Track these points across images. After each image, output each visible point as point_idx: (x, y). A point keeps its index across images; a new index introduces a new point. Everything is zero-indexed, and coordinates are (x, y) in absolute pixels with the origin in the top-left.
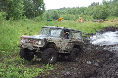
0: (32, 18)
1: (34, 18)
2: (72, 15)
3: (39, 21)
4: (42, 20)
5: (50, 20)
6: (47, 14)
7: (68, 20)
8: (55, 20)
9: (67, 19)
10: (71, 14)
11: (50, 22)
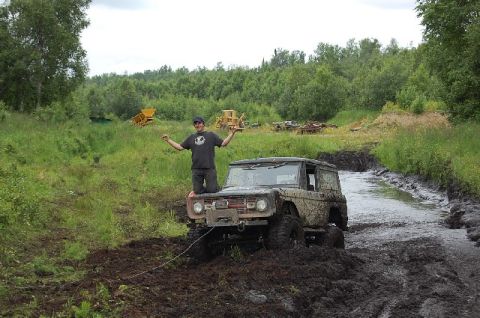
0: (28, 110)
1: (39, 109)
2: (195, 100)
3: (59, 121)
4: (71, 117)
5: (102, 120)
6: (92, 93)
7: (178, 119)
8: (125, 119)
9: (175, 116)
10: (191, 95)
11: (102, 128)
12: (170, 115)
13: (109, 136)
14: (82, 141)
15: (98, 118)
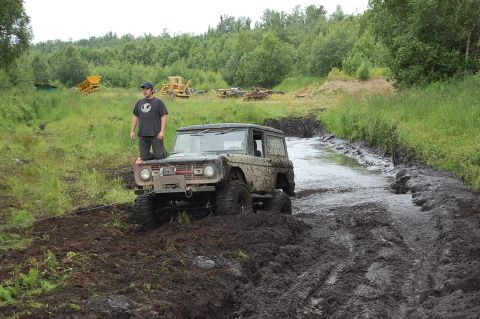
2: (141, 66)
3: (4, 88)
4: (15, 84)
5: (48, 87)
6: (37, 60)
7: (124, 86)
8: (71, 86)
9: (121, 83)
10: (136, 62)
11: (48, 96)
12: (116, 82)
13: (54, 103)
14: (28, 108)
15: (43, 85)
